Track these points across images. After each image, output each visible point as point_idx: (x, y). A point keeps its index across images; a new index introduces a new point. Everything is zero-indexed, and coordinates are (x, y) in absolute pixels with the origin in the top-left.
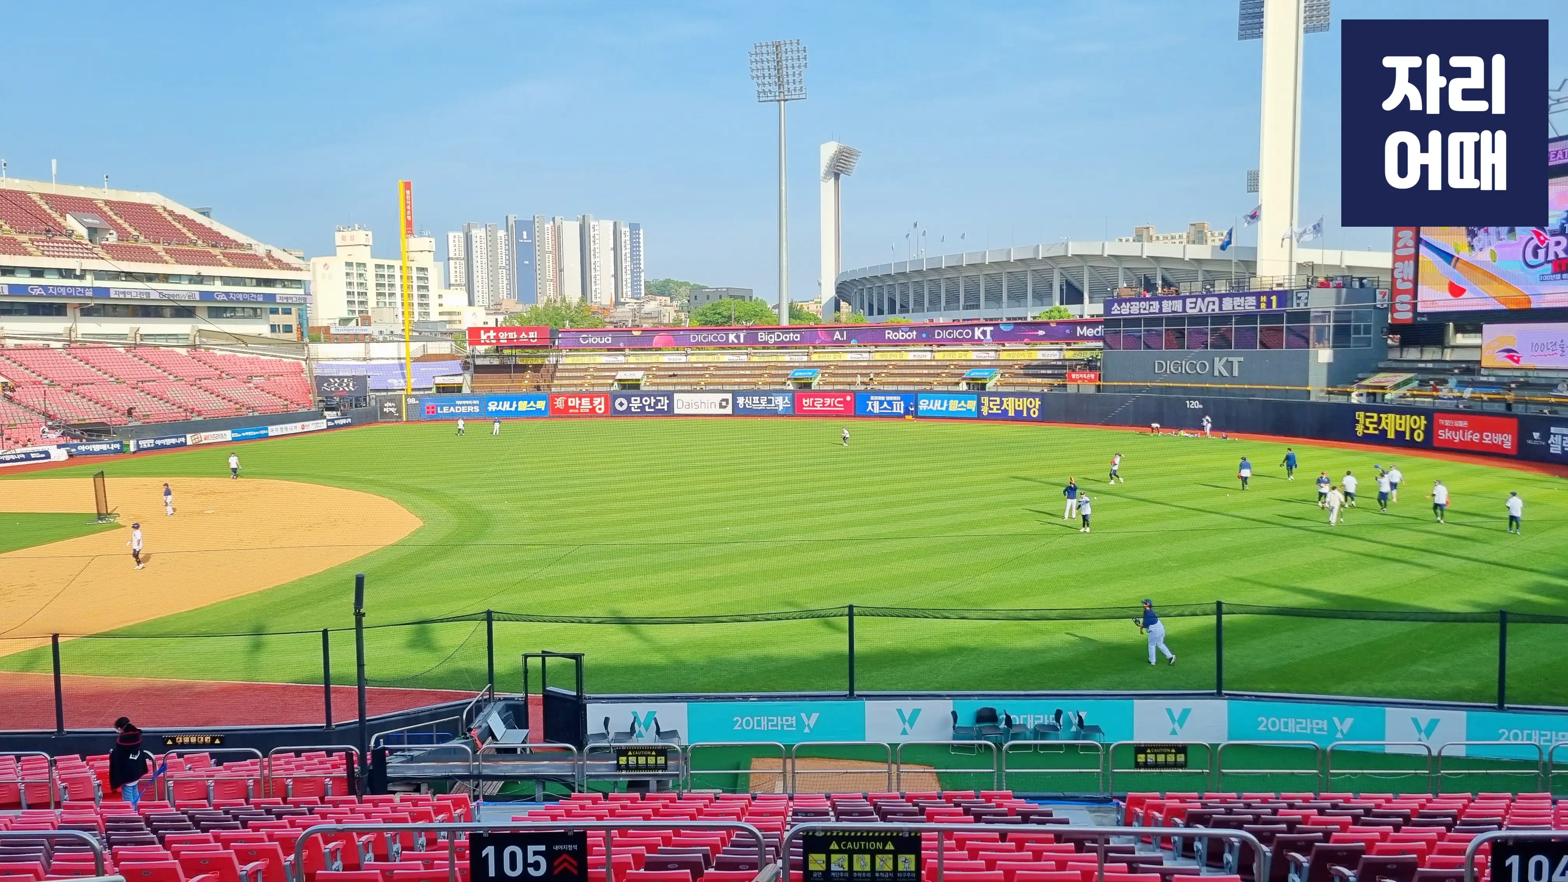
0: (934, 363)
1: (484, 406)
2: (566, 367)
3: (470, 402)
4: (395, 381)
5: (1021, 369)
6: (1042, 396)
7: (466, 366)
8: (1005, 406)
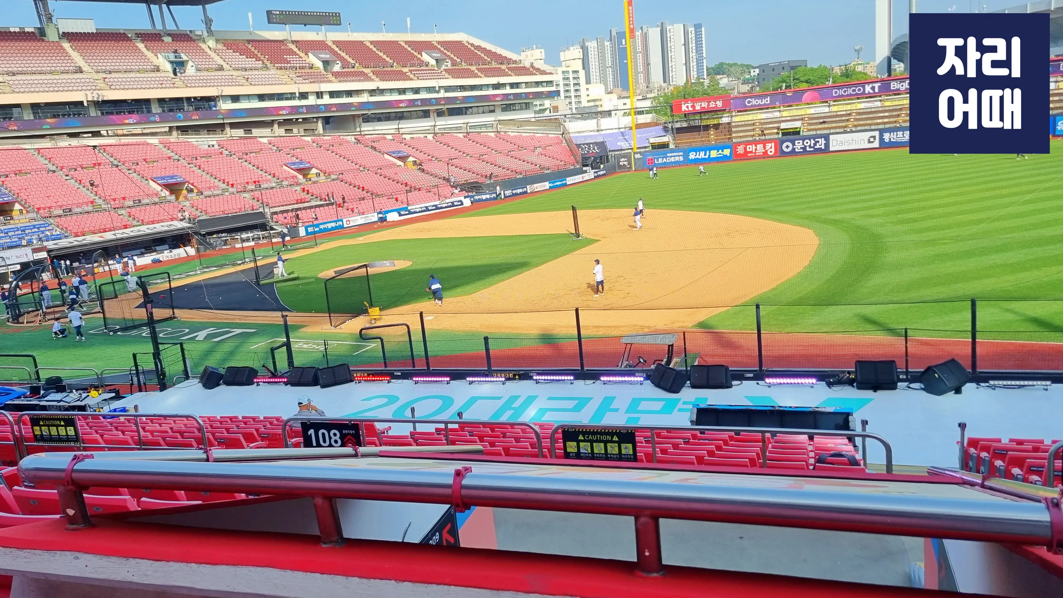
1: (686, 156)
2: (737, 124)
3: (677, 154)
4: (622, 144)
7: (666, 129)
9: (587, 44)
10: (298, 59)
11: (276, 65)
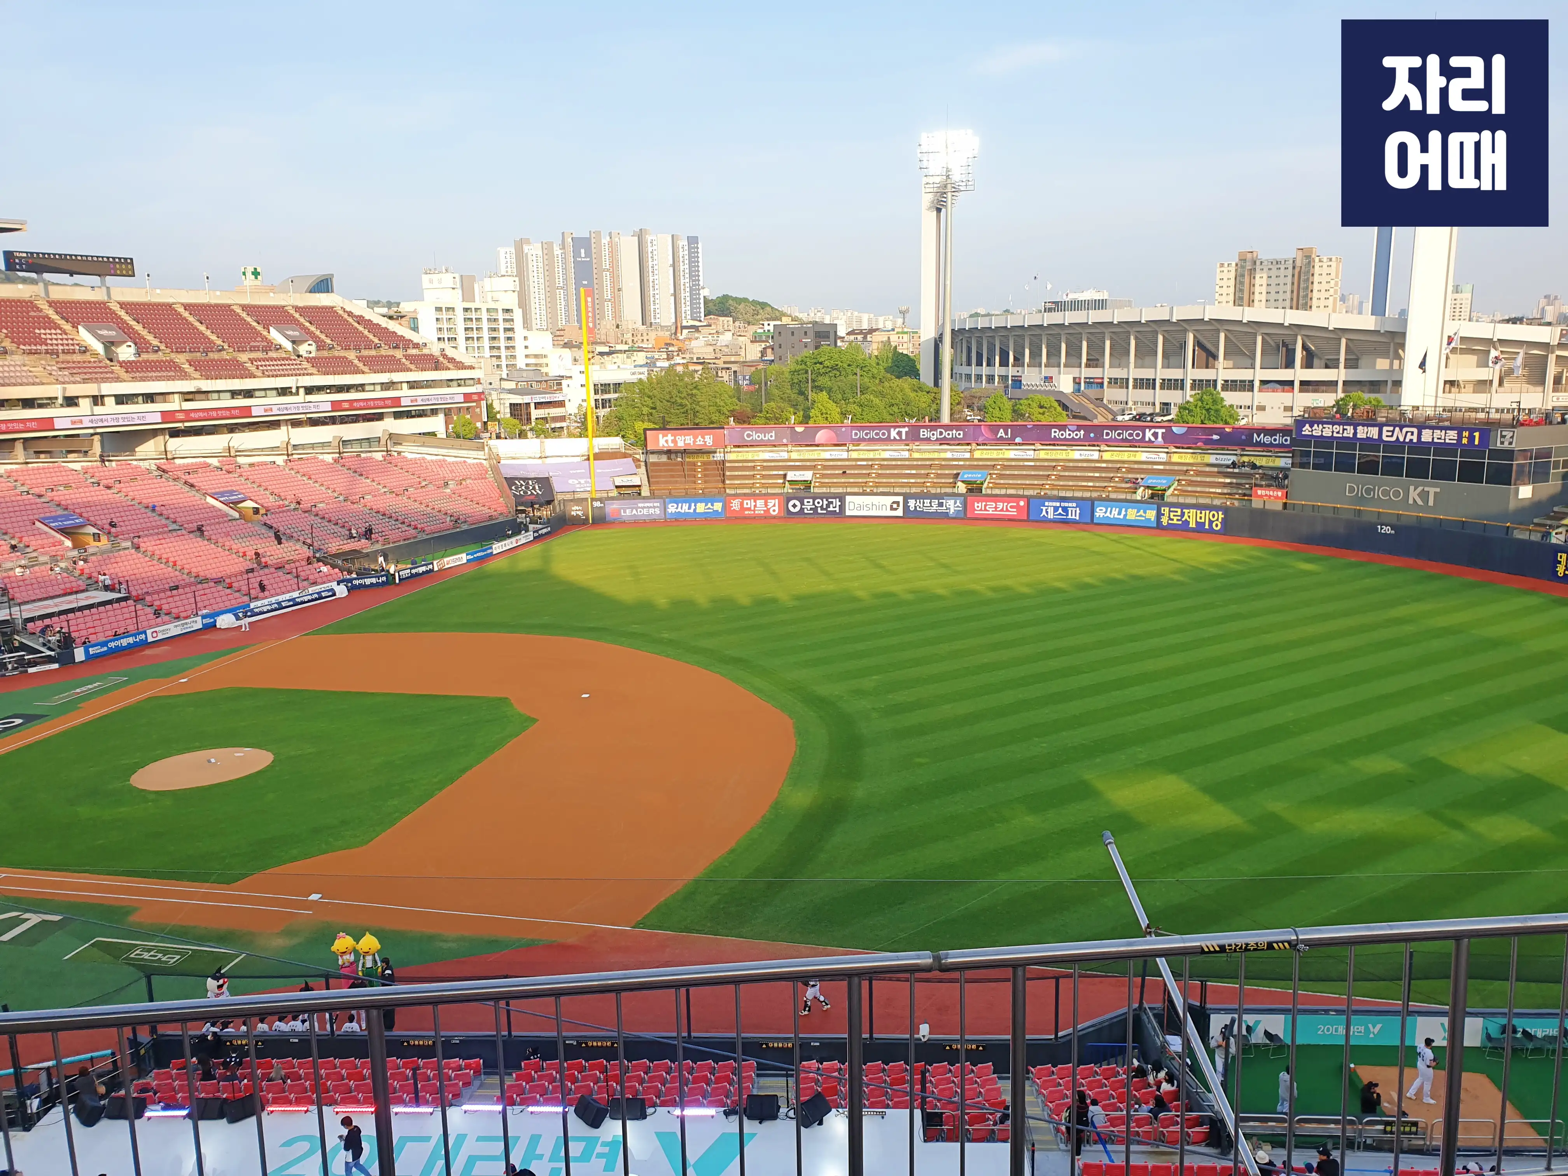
0: (1104, 465)
1: (664, 508)
2: (733, 464)
3: (651, 504)
4: (574, 482)
5: (1197, 475)
6: (1226, 510)
7: (637, 465)
8: (1186, 517)
9: (526, 248)
10: (60, 337)
11: (22, 347)
